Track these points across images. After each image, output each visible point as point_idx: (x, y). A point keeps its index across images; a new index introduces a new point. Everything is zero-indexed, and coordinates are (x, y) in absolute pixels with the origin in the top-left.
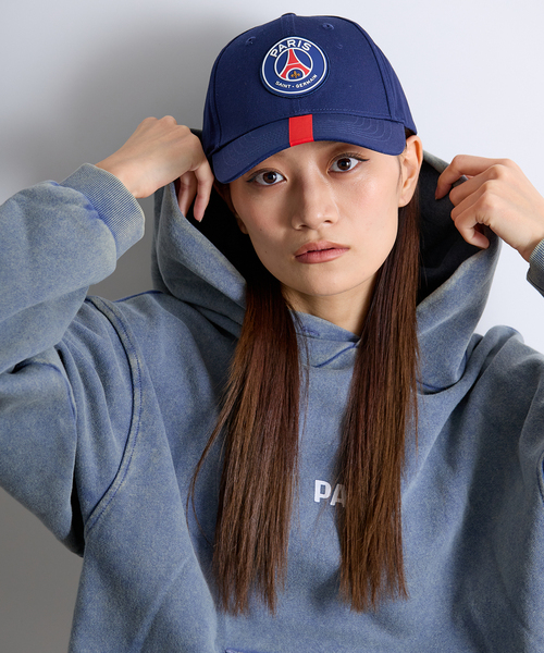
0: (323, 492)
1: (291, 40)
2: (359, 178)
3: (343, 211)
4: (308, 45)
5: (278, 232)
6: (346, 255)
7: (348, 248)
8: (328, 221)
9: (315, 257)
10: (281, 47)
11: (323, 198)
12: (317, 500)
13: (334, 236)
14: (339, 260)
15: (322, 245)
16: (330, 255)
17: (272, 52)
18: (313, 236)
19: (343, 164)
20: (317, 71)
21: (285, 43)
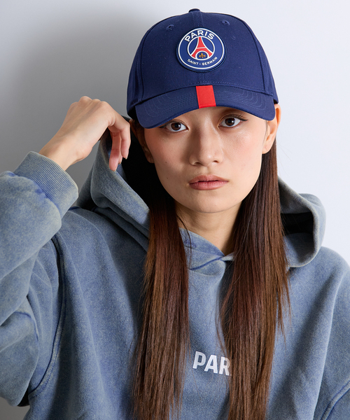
0: (200, 360)
1: (200, 31)
2: (240, 133)
3: (226, 155)
4: (212, 35)
5: (178, 166)
6: (226, 186)
7: (227, 181)
8: (216, 161)
9: (204, 185)
10: (193, 35)
11: (214, 144)
12: (195, 367)
13: (218, 172)
14: (221, 189)
15: (210, 177)
16: (215, 185)
17: (186, 38)
18: (204, 171)
19: (230, 122)
20: (218, 54)
21: (196, 32)
